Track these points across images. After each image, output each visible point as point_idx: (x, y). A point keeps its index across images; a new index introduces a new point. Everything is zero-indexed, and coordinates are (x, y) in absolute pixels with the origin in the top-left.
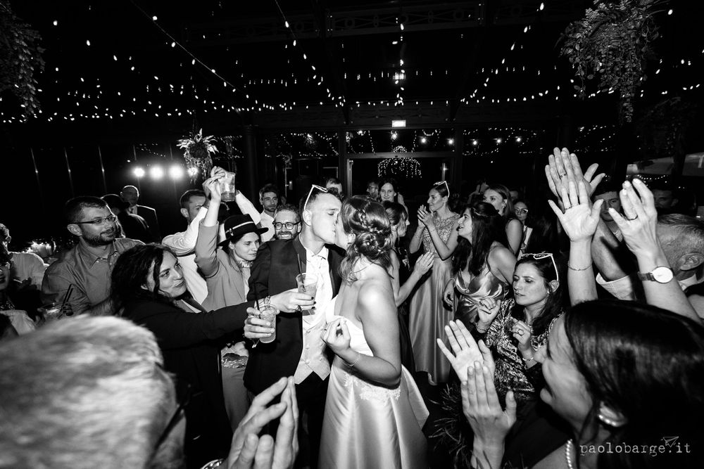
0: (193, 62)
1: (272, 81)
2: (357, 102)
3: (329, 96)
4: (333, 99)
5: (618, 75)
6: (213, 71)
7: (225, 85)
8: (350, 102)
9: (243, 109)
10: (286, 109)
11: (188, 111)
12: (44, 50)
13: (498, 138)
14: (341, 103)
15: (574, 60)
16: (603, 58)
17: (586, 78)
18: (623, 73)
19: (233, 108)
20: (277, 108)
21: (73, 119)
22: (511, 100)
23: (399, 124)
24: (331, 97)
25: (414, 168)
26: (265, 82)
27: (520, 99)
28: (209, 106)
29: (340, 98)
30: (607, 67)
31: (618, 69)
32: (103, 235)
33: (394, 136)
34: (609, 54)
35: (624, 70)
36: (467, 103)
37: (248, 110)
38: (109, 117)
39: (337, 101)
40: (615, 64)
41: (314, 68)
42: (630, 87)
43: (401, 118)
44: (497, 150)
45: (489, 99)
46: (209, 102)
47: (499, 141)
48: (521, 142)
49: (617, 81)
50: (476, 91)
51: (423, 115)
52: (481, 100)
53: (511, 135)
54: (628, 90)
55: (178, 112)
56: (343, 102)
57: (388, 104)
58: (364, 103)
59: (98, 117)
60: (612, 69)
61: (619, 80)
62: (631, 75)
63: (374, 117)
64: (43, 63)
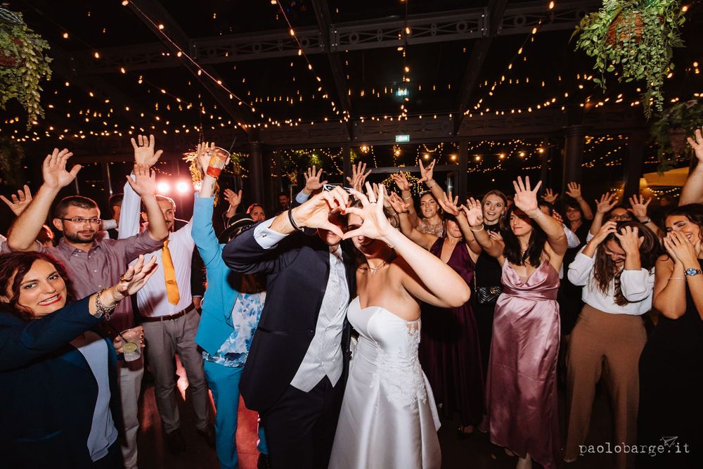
0: (200, 73)
1: (278, 99)
2: (361, 118)
3: (334, 110)
4: (338, 113)
5: (643, 64)
6: (219, 82)
7: (231, 97)
8: (355, 118)
9: (250, 126)
10: (291, 125)
11: (196, 128)
12: (52, 59)
13: (500, 152)
14: (345, 118)
15: (592, 52)
16: (625, 47)
17: (606, 71)
18: (650, 61)
19: (239, 124)
20: (283, 124)
21: (83, 137)
22: (516, 111)
23: (403, 138)
24: (336, 111)
25: (417, 186)
26: (271, 99)
27: (525, 110)
28: (216, 122)
29: (345, 112)
30: (630, 56)
31: (643, 57)
32: (80, 234)
33: (398, 153)
34: (632, 43)
35: (650, 57)
36: (471, 116)
37: (254, 126)
38: (118, 134)
39: (342, 116)
40: (640, 52)
41: (319, 80)
42: (657, 75)
43: (404, 133)
44: (499, 167)
45: (493, 111)
46: (216, 117)
47: (502, 156)
48: (524, 157)
49: (643, 69)
50: (481, 101)
51: (427, 130)
52: (485, 112)
53: (514, 151)
54: (657, 78)
55: (186, 128)
56: (347, 117)
57: (392, 119)
58: (368, 119)
59: (107, 134)
60: (636, 59)
61: (645, 68)
62: (658, 62)
63: (378, 132)
64: (50, 72)
